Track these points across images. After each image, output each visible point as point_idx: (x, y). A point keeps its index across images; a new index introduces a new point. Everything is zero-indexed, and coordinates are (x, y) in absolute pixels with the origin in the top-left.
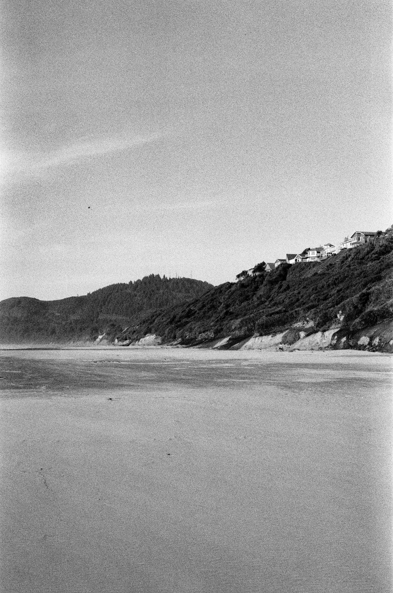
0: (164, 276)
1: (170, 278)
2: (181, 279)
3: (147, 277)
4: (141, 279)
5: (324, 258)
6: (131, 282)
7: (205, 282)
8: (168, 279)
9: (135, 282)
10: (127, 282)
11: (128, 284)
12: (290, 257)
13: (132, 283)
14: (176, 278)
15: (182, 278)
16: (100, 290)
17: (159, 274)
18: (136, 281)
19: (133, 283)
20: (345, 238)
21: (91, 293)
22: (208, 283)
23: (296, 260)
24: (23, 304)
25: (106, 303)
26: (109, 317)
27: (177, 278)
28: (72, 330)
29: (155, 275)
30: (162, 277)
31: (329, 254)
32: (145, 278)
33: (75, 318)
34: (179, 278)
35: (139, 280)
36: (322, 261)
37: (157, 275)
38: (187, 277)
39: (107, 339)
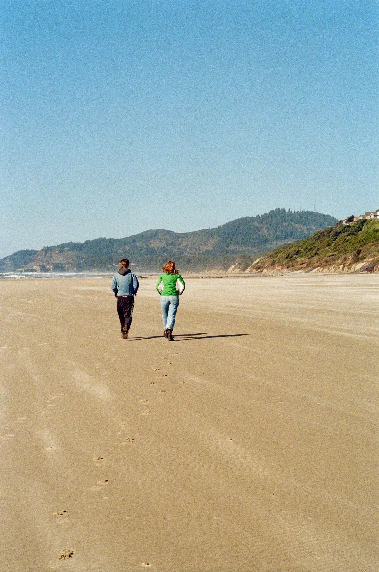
0: (289, 210)
1: (294, 212)
2: (305, 213)
3: (273, 211)
4: (268, 213)
6: (258, 216)
7: (328, 215)
8: (293, 212)
10: (255, 216)
12: (368, 214)
15: (306, 211)
16: (230, 223)
17: (284, 208)
18: (263, 214)
19: (260, 217)
21: (221, 226)
22: (330, 216)
23: (370, 216)
24: (160, 236)
25: (236, 235)
26: (238, 248)
27: (301, 211)
28: (205, 259)
29: (280, 209)
30: (287, 211)
33: (207, 249)
35: (266, 214)
37: (282, 208)
38: (310, 211)
39: (239, 268)
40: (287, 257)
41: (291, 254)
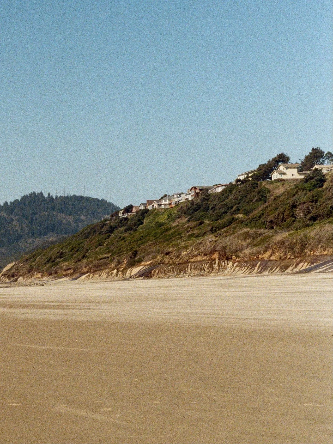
0: (49, 194)
1: (56, 197)
3: (27, 196)
4: (19, 199)
5: (173, 206)
6: (6, 203)
7: (103, 200)
8: (54, 197)
9: (11, 203)
11: (3, 205)
12: (150, 202)
13: (8, 204)
14: (64, 197)
15: (72, 195)
17: (42, 192)
18: (12, 201)
20: (188, 189)
22: (106, 201)
23: (153, 206)
27: (66, 195)
29: (36, 193)
30: (46, 196)
31: (176, 203)
32: (25, 197)
34: (67, 196)
35: (16, 201)
36: (171, 208)
37: (39, 192)
38: (78, 194)
40: (48, 261)
41: (53, 257)
